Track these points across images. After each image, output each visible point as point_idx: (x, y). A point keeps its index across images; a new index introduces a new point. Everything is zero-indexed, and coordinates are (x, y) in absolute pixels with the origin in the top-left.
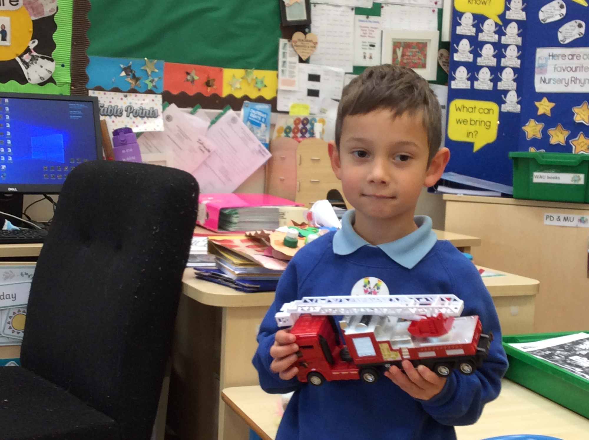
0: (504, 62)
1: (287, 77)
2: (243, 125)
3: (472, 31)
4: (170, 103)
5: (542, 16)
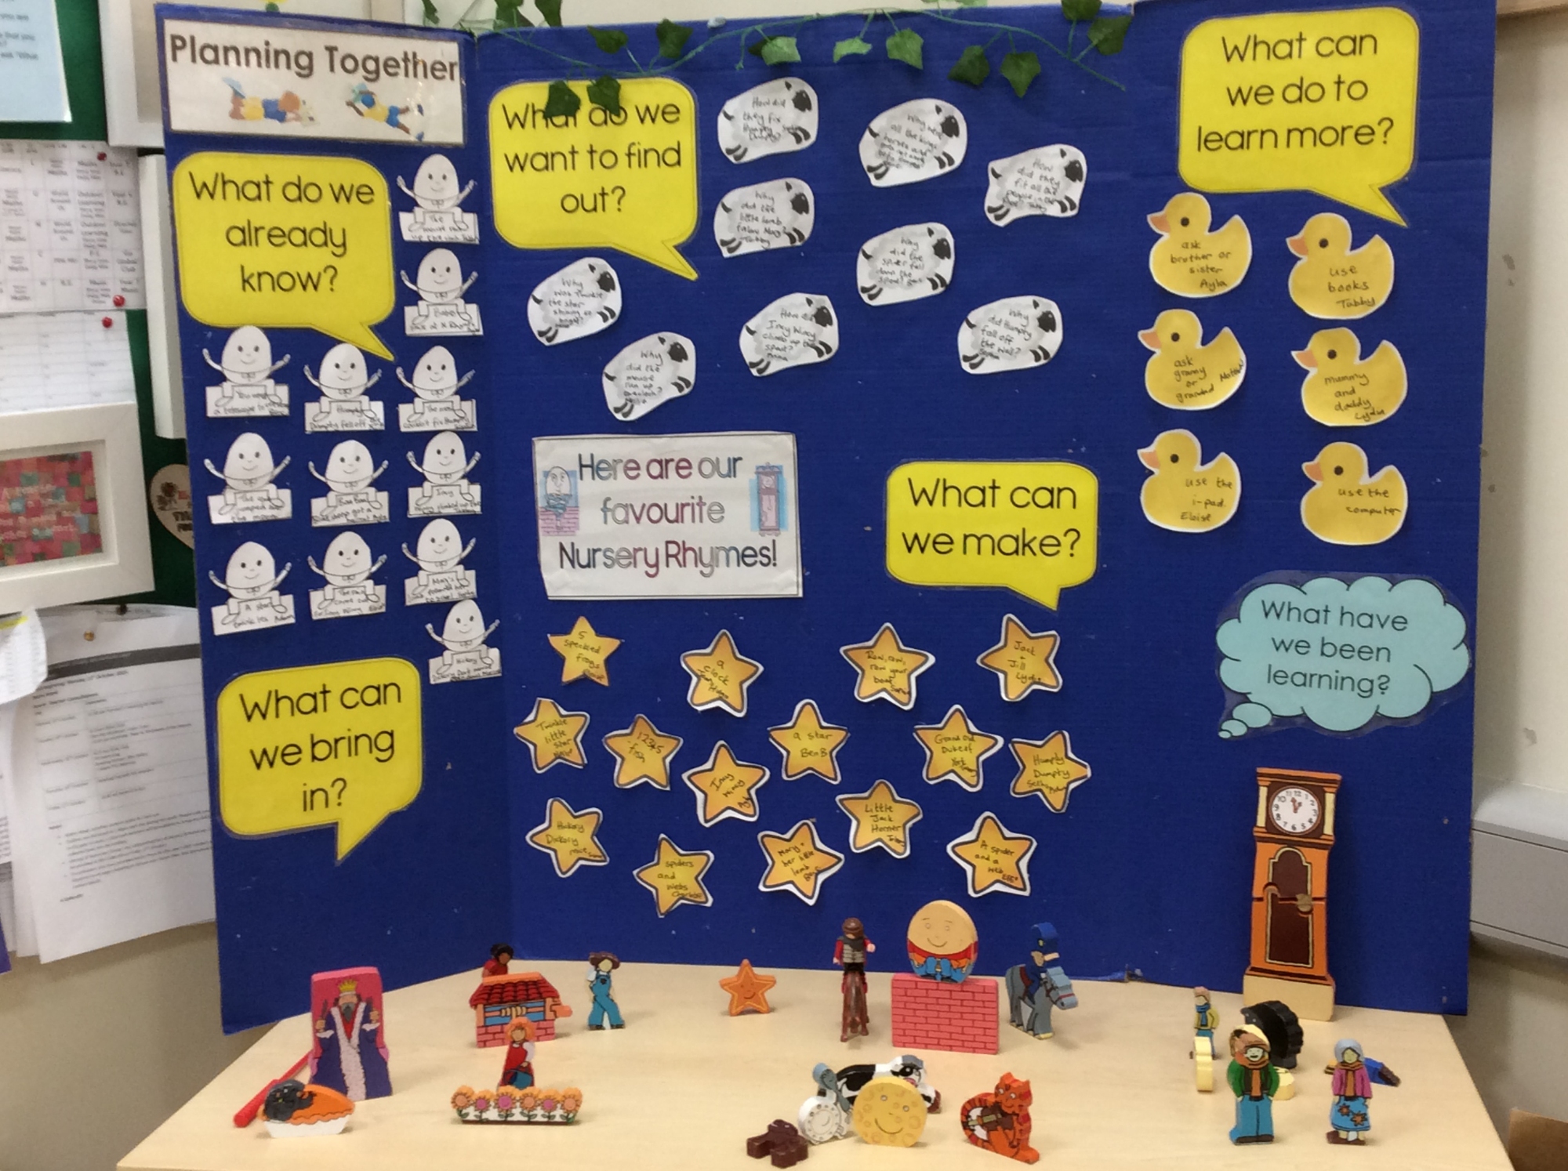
0: (418, 500)
5: (537, 318)
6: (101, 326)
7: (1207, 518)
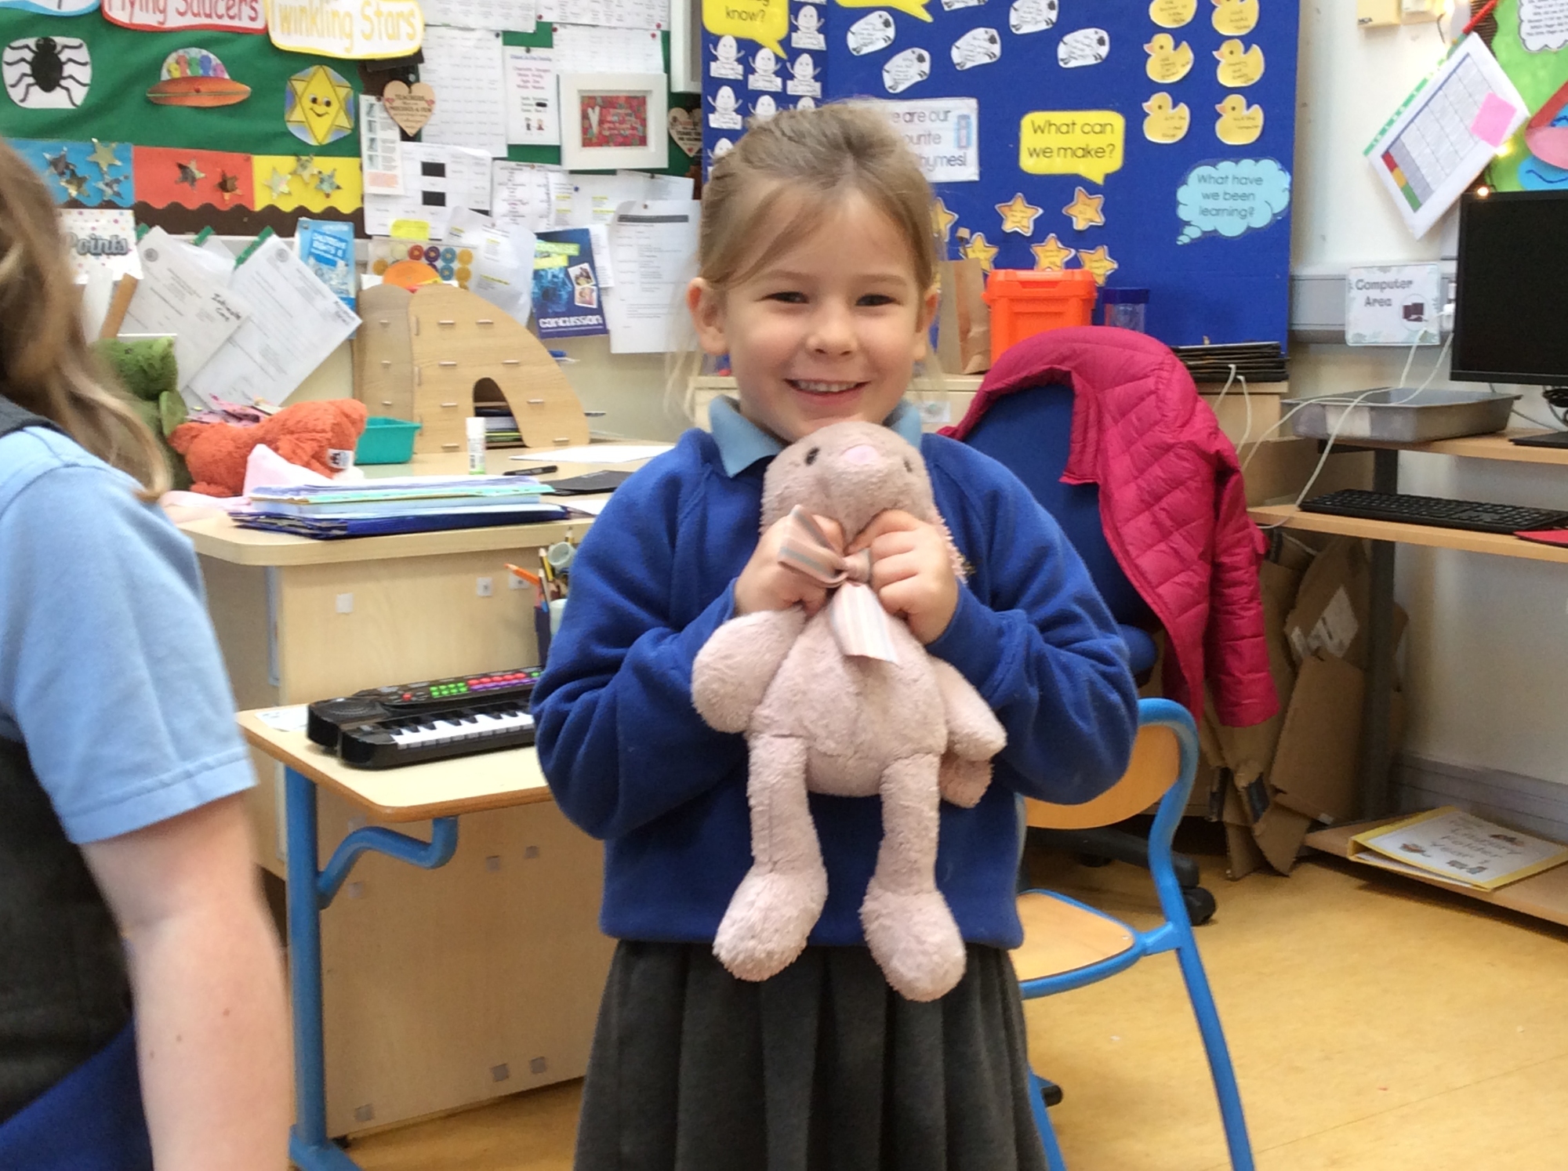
1: (379, 169)
2: (301, 264)
3: (735, 71)
4: (151, 225)
5: (852, 42)
6: (650, 37)
7: (1174, 136)
